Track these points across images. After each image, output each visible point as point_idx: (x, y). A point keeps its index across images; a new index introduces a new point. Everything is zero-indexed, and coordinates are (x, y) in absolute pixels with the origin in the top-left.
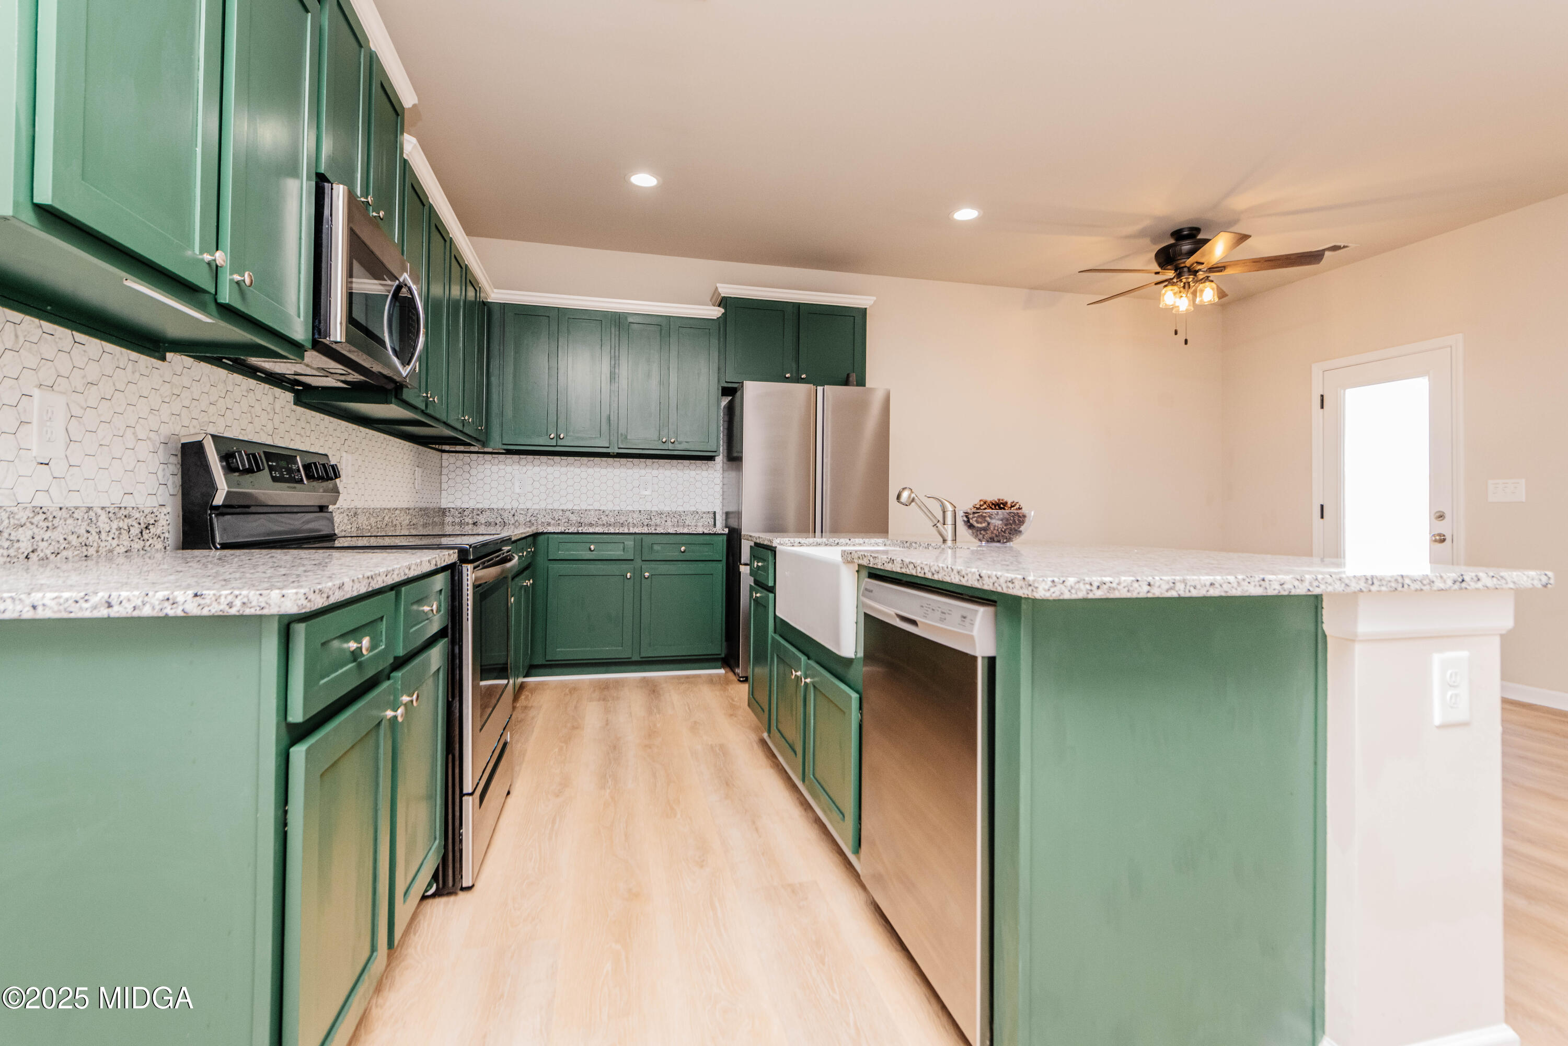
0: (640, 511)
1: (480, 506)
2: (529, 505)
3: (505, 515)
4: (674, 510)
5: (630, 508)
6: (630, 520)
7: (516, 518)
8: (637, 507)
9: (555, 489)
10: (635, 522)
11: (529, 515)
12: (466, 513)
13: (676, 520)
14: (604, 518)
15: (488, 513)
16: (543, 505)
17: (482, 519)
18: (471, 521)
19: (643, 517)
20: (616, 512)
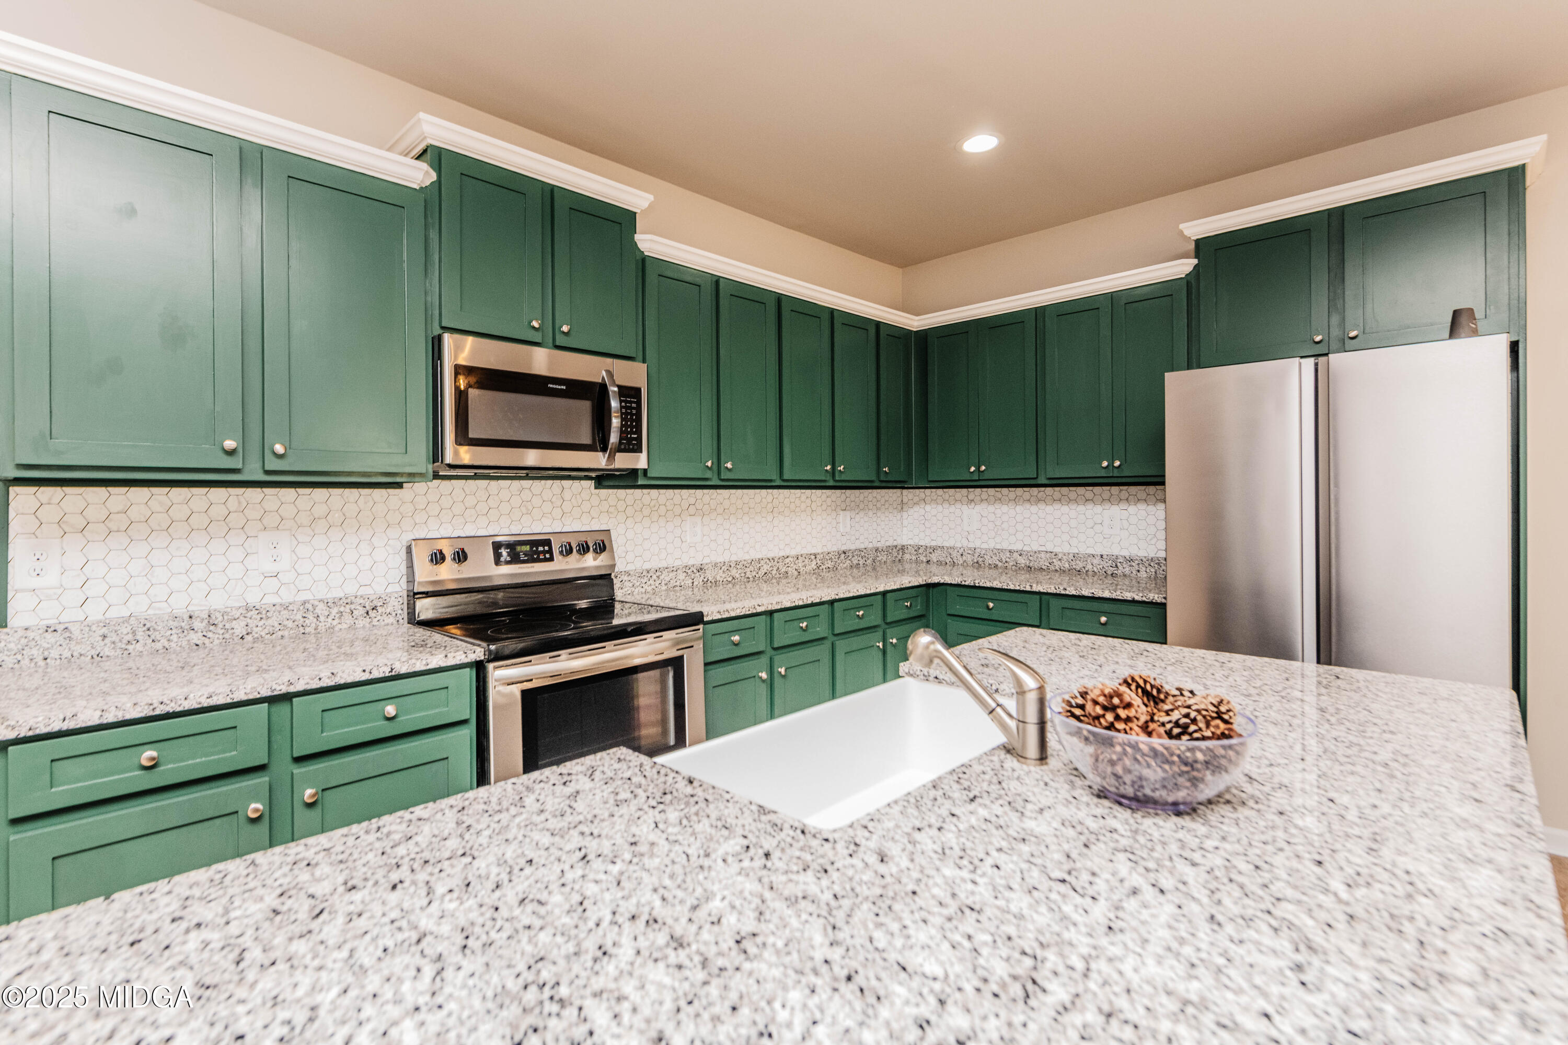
0: (1102, 556)
1: (934, 544)
2: (978, 544)
3: (954, 554)
4: (1152, 555)
5: (1091, 551)
6: (1089, 567)
7: (964, 558)
8: (1098, 550)
9: (1003, 526)
10: (1095, 569)
11: (976, 555)
12: (920, 551)
13: (1153, 570)
14: (1057, 563)
15: (939, 552)
16: (991, 545)
17: (934, 557)
18: (925, 560)
19: (1106, 564)
20: (1071, 556)
